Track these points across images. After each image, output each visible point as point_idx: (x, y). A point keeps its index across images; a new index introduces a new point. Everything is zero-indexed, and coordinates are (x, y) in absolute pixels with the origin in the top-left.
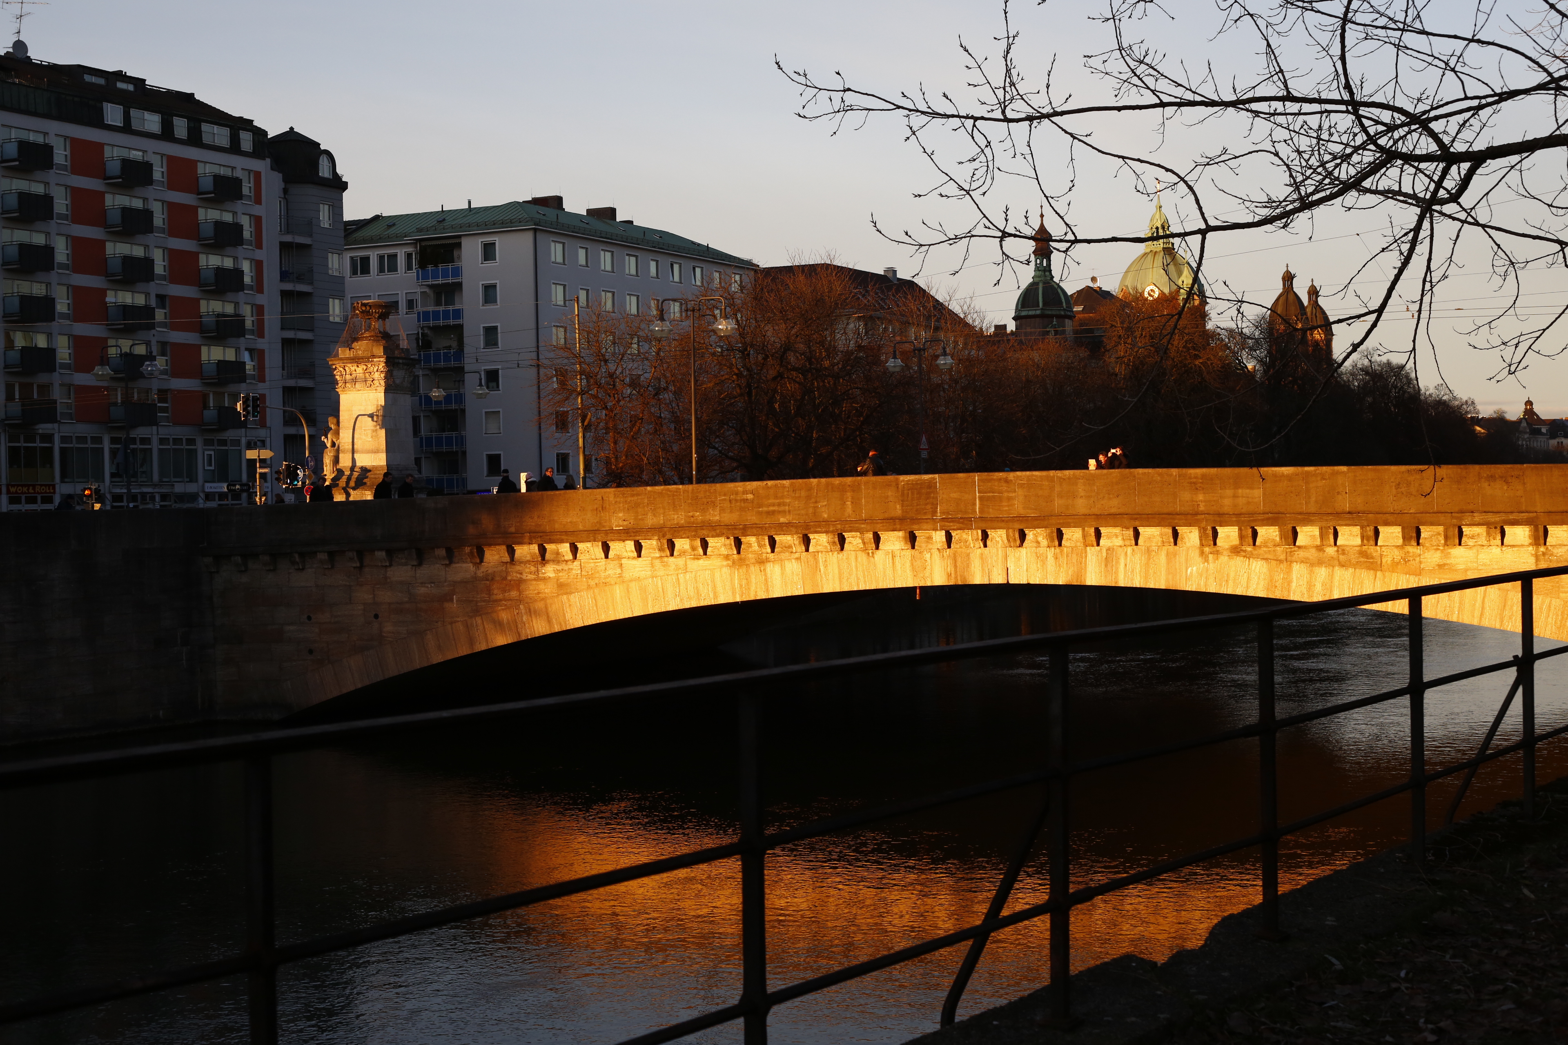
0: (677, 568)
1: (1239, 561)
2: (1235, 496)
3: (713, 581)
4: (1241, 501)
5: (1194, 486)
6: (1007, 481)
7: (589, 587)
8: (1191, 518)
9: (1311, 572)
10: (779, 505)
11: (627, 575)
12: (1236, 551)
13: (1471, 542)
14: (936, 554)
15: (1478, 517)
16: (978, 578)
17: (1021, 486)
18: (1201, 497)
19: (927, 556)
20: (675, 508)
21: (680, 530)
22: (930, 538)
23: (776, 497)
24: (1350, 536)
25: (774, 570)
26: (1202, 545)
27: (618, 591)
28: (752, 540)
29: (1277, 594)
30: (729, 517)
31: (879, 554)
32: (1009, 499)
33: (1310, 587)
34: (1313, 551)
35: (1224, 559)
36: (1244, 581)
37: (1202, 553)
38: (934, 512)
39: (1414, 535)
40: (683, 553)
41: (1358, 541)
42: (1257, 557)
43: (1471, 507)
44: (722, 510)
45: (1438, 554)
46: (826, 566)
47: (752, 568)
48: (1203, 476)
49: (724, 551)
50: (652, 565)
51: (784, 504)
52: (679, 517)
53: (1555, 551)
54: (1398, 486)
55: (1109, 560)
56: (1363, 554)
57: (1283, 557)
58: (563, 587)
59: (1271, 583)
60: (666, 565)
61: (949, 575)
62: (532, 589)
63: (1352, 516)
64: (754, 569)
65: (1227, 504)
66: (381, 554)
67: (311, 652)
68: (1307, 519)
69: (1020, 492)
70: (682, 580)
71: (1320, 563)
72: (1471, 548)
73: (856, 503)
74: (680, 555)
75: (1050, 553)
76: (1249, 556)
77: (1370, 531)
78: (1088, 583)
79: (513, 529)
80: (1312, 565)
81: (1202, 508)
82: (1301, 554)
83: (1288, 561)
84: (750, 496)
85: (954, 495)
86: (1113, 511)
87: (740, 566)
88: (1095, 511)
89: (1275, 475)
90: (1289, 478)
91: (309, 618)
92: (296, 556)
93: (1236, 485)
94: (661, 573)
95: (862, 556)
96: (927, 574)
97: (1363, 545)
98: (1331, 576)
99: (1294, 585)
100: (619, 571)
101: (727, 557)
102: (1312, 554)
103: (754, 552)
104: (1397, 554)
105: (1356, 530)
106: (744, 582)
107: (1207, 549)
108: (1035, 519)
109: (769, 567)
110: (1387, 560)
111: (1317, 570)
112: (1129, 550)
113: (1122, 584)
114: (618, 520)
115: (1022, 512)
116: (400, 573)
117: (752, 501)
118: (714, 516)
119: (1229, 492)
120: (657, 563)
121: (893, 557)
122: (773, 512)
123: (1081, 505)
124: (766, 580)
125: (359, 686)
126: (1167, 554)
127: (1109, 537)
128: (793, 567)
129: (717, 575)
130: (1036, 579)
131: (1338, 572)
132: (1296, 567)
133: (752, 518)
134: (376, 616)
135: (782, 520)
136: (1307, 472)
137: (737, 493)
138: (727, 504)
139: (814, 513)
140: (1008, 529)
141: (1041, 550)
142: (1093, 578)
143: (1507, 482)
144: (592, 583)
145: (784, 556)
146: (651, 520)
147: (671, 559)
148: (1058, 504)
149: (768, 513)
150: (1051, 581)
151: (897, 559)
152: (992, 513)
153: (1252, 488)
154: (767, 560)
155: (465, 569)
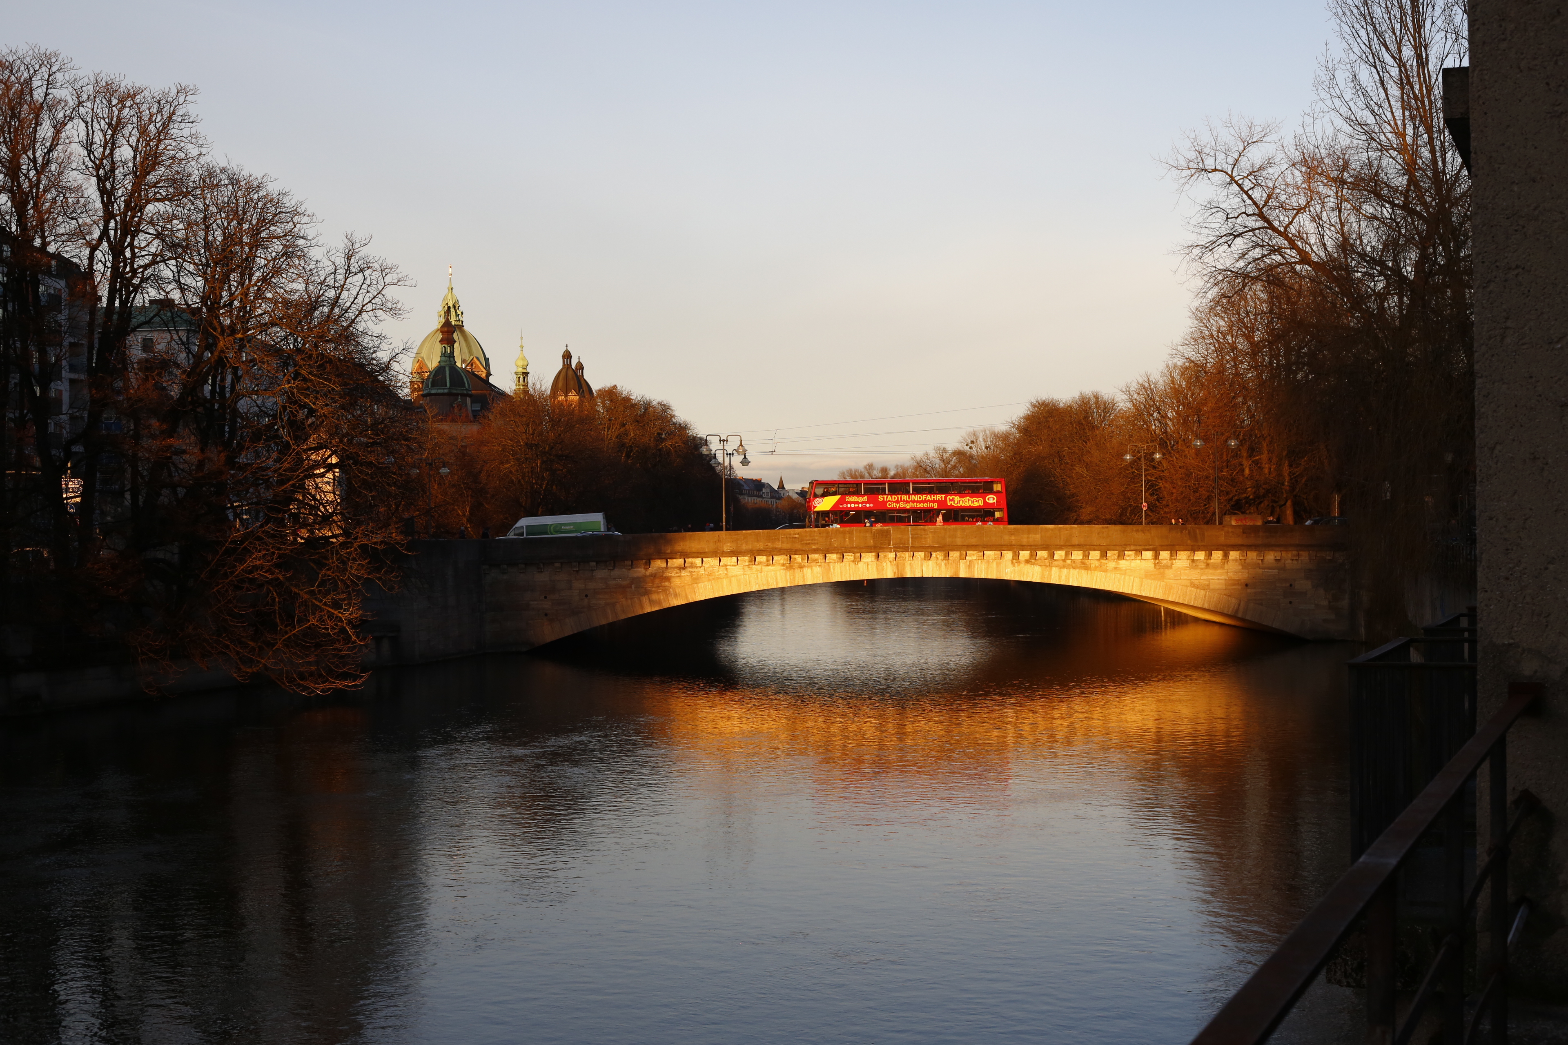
0: (757, 570)
1: (1029, 566)
2: (1028, 538)
3: (776, 576)
4: (1031, 540)
5: (1011, 533)
6: (924, 530)
7: (709, 580)
8: (1009, 547)
9: (1060, 572)
10: (812, 540)
11: (730, 574)
12: (1027, 562)
13: (1128, 558)
14: (889, 563)
15: (1133, 547)
16: (909, 574)
17: (931, 532)
18: (1013, 538)
19: (885, 564)
20: (758, 541)
21: (760, 552)
22: (885, 556)
23: (811, 536)
24: (1077, 555)
25: (807, 572)
26: (1013, 559)
27: (725, 581)
28: (797, 556)
29: (1045, 581)
30: (786, 546)
31: (861, 564)
32: (925, 538)
33: (1060, 577)
34: (1061, 562)
35: (1022, 565)
36: (1031, 575)
37: (1012, 563)
38: (889, 544)
39: (1104, 555)
40: (760, 563)
41: (1081, 557)
42: (1037, 565)
43: (1129, 543)
44: (783, 542)
45: (1114, 563)
46: (834, 569)
47: (796, 570)
48: (1014, 529)
49: (782, 562)
50: (744, 569)
51: (815, 540)
52: (760, 546)
53: (1162, 562)
54: (1099, 534)
55: (970, 565)
56: (1083, 563)
57: (1048, 564)
58: (696, 580)
59: (1043, 576)
60: (751, 569)
61: (895, 573)
62: (676, 582)
63: (1079, 547)
64: (797, 571)
65: (1025, 541)
66: (594, 564)
67: (546, 615)
68: (1060, 548)
69: (930, 535)
70: (759, 576)
71: (1064, 567)
72: (1128, 560)
73: (851, 539)
74: (758, 564)
75: (943, 563)
76: (1033, 564)
77: (1087, 552)
78: (961, 576)
79: (669, 551)
80: (1061, 568)
81: (1013, 543)
82: (1056, 563)
83: (1050, 566)
84: (797, 536)
85: (899, 536)
86: (973, 544)
87: (790, 569)
88: (965, 544)
89: (1046, 529)
90: (1052, 530)
91: (545, 597)
92: (542, 565)
93: (1029, 532)
94: (749, 572)
95: (852, 564)
96: (884, 572)
97: (1083, 559)
98: (1069, 573)
99: (1053, 577)
100: (725, 572)
101: (783, 565)
102: (1061, 563)
103: (798, 563)
104: (1097, 563)
105: (1081, 553)
106: (792, 577)
107: (1014, 561)
108: (939, 547)
109: (805, 570)
110: (1093, 566)
111: (1062, 570)
112: (980, 561)
113: (976, 576)
114: (727, 547)
115: (931, 544)
116: (601, 573)
117: (798, 538)
118: (779, 545)
119: (1026, 536)
120: (746, 568)
121: (868, 565)
122: (809, 544)
123: (959, 541)
124: (804, 576)
125: (576, 632)
126: (997, 564)
127: (970, 556)
128: (817, 569)
129: (778, 573)
130: (936, 575)
131: (1072, 571)
132: (1054, 569)
133: (798, 546)
134: (586, 596)
135: (814, 547)
136: (1060, 528)
137: (790, 534)
138: (785, 540)
139: (830, 544)
140: (925, 552)
141: (939, 562)
142: (963, 574)
143: (1143, 532)
144: (711, 578)
145: (812, 564)
146: (744, 547)
147: (754, 566)
148: (948, 540)
149: (806, 544)
150: (943, 575)
151: (870, 566)
152: (917, 545)
153: (1035, 534)
154: (804, 566)
155: (640, 571)
